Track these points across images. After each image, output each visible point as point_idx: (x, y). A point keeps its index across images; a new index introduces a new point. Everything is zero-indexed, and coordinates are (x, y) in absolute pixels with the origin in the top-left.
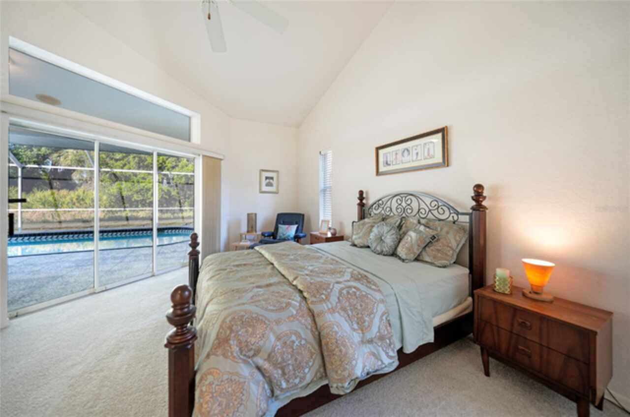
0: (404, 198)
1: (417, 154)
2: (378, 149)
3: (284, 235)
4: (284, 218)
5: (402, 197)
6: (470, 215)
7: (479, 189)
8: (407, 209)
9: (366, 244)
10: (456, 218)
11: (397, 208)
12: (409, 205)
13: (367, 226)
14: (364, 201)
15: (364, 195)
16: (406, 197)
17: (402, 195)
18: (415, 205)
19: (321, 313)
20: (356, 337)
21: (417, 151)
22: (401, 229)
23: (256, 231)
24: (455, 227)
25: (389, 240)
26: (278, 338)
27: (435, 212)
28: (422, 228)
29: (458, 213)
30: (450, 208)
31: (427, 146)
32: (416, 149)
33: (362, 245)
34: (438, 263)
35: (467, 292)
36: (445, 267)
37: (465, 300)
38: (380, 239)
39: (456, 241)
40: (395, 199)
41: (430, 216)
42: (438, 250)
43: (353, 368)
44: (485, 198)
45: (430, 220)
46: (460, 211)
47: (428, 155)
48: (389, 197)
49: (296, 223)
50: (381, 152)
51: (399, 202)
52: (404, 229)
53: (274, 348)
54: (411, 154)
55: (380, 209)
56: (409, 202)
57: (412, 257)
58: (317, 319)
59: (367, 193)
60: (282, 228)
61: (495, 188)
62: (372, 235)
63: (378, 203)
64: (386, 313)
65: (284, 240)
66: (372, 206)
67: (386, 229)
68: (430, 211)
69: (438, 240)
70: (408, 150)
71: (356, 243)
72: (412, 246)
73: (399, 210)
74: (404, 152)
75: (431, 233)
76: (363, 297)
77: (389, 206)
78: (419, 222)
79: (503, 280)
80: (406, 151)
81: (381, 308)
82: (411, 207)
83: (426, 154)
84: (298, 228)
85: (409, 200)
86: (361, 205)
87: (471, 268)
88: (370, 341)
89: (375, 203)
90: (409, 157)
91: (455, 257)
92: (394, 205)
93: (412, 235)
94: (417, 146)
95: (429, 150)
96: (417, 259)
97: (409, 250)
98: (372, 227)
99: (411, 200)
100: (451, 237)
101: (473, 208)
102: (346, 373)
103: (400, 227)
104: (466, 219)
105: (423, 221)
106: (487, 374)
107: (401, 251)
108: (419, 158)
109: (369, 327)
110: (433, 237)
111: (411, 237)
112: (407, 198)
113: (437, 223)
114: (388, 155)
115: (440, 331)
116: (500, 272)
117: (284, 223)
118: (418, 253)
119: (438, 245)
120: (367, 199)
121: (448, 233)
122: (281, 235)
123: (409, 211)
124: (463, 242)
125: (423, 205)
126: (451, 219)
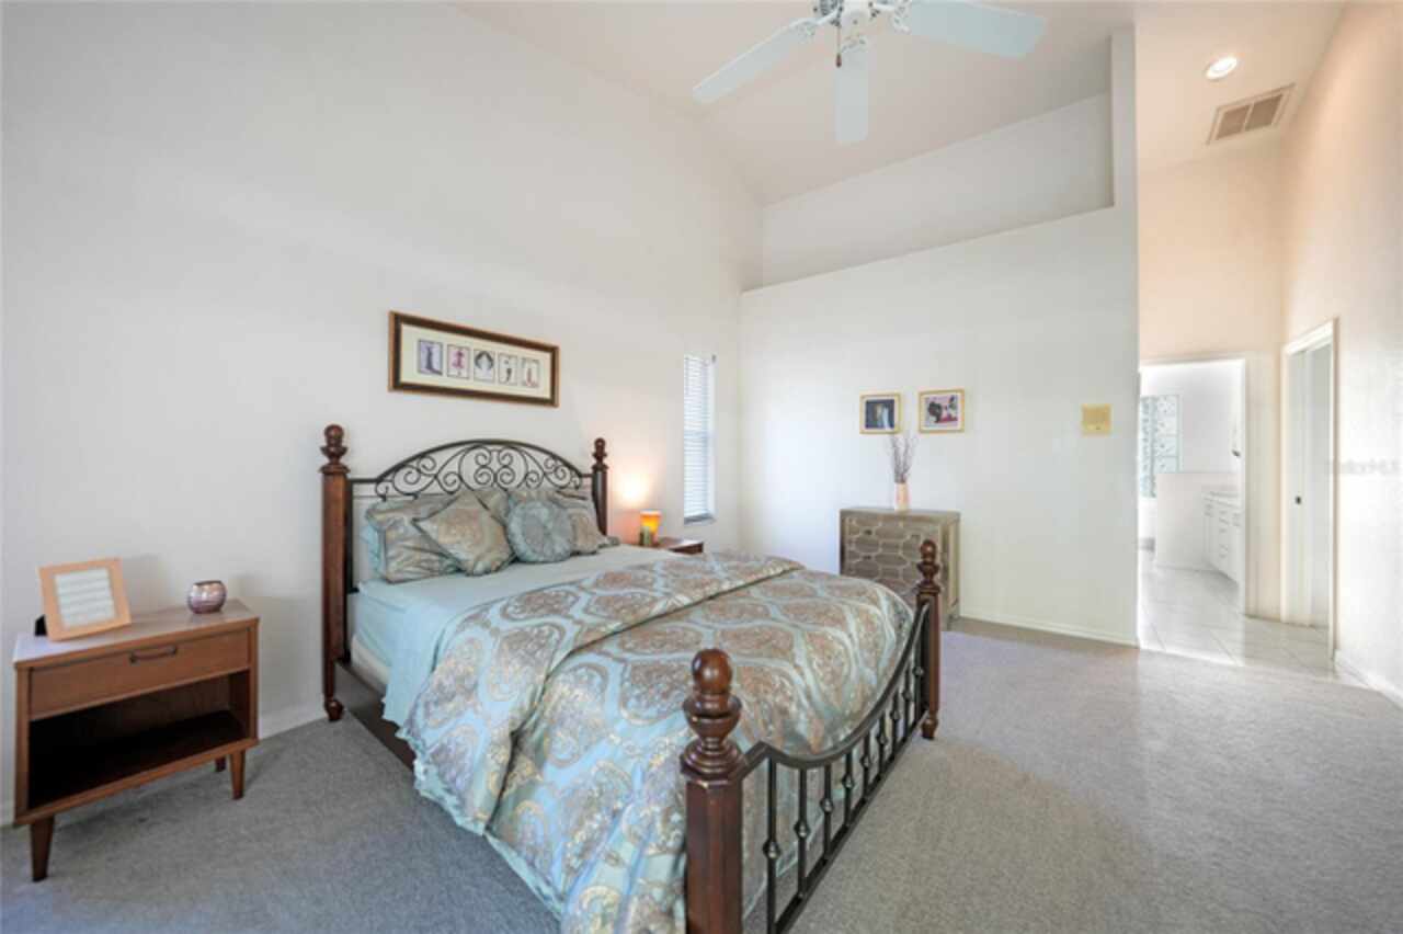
0: (495, 454)
1: (509, 371)
5: (490, 452)
6: (591, 476)
7: (599, 443)
8: (502, 475)
10: (578, 482)
12: (505, 466)
16: (500, 451)
17: (490, 448)
18: (517, 465)
21: (507, 366)
27: (552, 477)
29: (577, 475)
30: (572, 469)
31: (527, 365)
32: (507, 362)
40: (473, 454)
44: (605, 455)
46: (582, 472)
47: (529, 379)
51: (483, 462)
54: (496, 365)
55: (423, 479)
56: (505, 462)
68: (545, 474)
70: (490, 359)
73: (483, 479)
74: (479, 356)
77: (456, 470)
80: (484, 358)
82: (512, 470)
83: (525, 378)
85: (507, 459)
89: (403, 465)
90: (491, 372)
92: (470, 468)
94: (510, 357)
95: (530, 371)
99: (511, 457)
101: (595, 468)
104: (587, 482)
108: (512, 380)
112: (502, 454)
123: (507, 478)
125: (532, 467)
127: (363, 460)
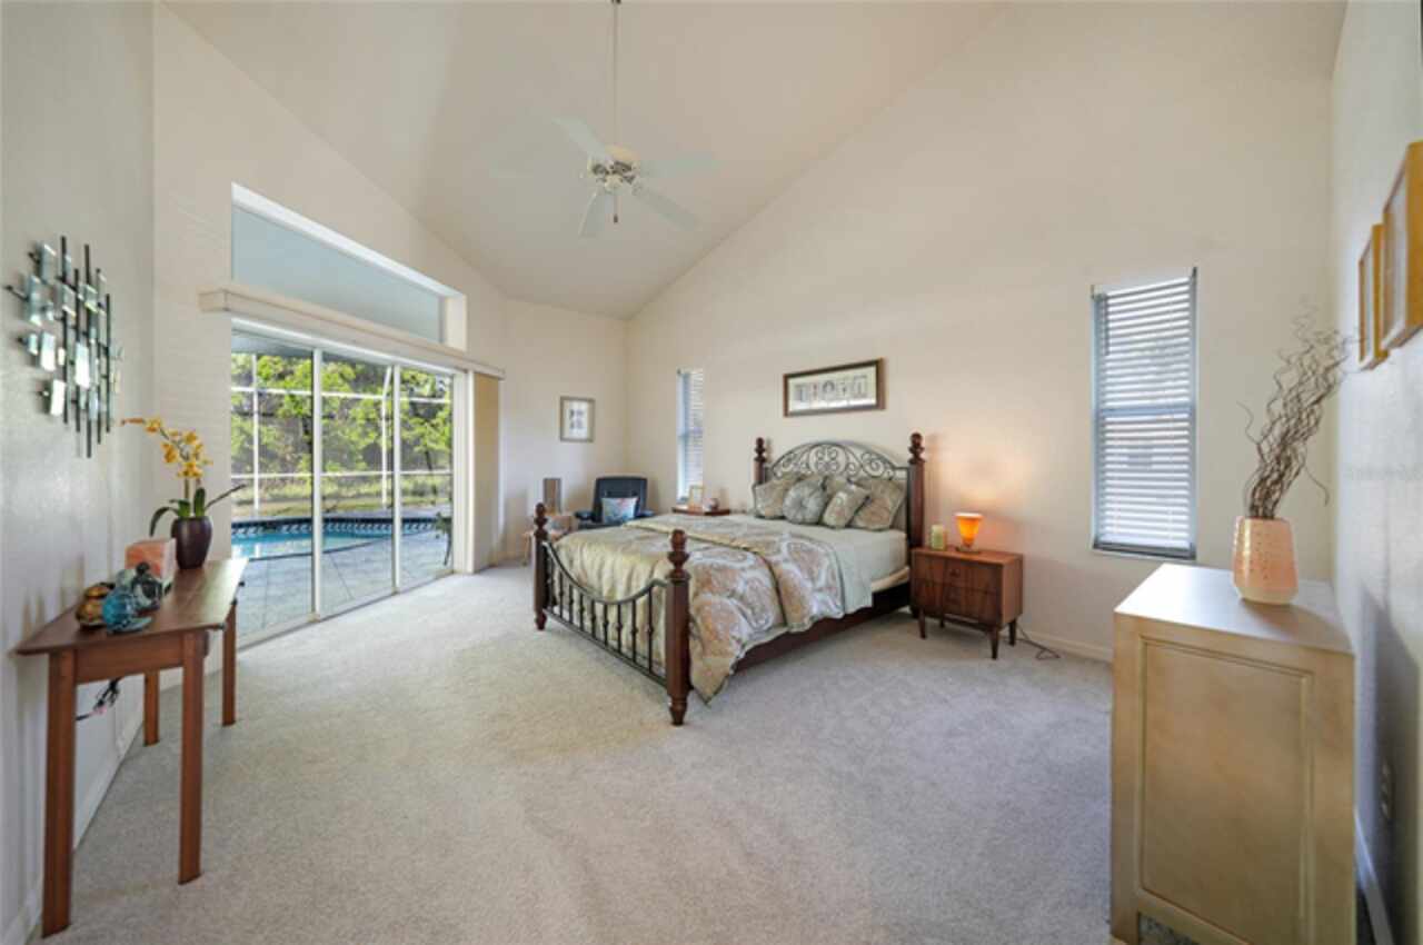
0: (826, 450)
1: (844, 389)
2: (787, 377)
3: (615, 515)
4: (610, 486)
5: (823, 449)
6: (907, 469)
7: (916, 438)
8: (831, 465)
9: (779, 514)
10: (891, 473)
11: (817, 464)
12: (833, 459)
13: (779, 488)
14: (765, 455)
15: (765, 446)
16: (828, 448)
17: (823, 446)
18: (841, 459)
19: (777, 563)
20: (809, 585)
22: (826, 490)
23: (560, 511)
24: (890, 484)
25: (812, 505)
26: (747, 583)
27: (868, 468)
28: (853, 487)
29: (894, 468)
30: (886, 461)
31: (857, 382)
32: (844, 385)
33: (772, 515)
34: (872, 527)
35: (904, 560)
36: (880, 530)
37: (902, 568)
38: (800, 504)
39: (891, 501)
40: (814, 451)
41: (862, 473)
42: (873, 513)
43: (811, 607)
44: (922, 449)
45: (861, 479)
46: (897, 464)
47: (861, 392)
48: (803, 450)
49: (634, 495)
50: (792, 382)
51: (820, 455)
52: (829, 491)
53: (744, 591)
54: (836, 389)
55: (791, 466)
56: (833, 455)
57: (843, 522)
58: (774, 569)
59: (769, 442)
60: (611, 505)
61: (933, 438)
62: (788, 502)
63: (789, 456)
64: (830, 566)
65: (618, 523)
66: (779, 461)
67: (807, 491)
68: (862, 466)
69: (872, 501)
70: (832, 385)
71: (763, 513)
72: (842, 510)
73: (820, 467)
74: (826, 386)
75: (865, 492)
76: (810, 551)
77: (805, 461)
78: (849, 481)
79: (938, 537)
80: (829, 387)
81: (826, 562)
82: (836, 461)
83: (856, 391)
84: (638, 503)
85: (834, 453)
86: (761, 460)
87: (908, 530)
88: (820, 590)
89: (783, 457)
90: (832, 394)
91: (891, 520)
92: (813, 459)
93: (842, 497)
94: (845, 379)
95: (859, 387)
96: (849, 525)
97: (839, 514)
98: (787, 490)
99: (836, 452)
100: (886, 496)
101: (911, 462)
102: (805, 611)
103: (824, 488)
104: (902, 475)
105: (853, 479)
106: (923, 636)
107: (829, 518)
108: (847, 395)
109: (818, 577)
110: (867, 498)
111: (841, 499)
112: (830, 450)
113: (871, 481)
114: (804, 389)
115: (877, 596)
116: (936, 529)
117: (610, 495)
118: (849, 517)
119: (872, 508)
120: (770, 451)
121: (883, 492)
122: (610, 515)
123: (834, 467)
124: (899, 502)
125: (852, 459)
126: (886, 475)
127: (776, 453)
